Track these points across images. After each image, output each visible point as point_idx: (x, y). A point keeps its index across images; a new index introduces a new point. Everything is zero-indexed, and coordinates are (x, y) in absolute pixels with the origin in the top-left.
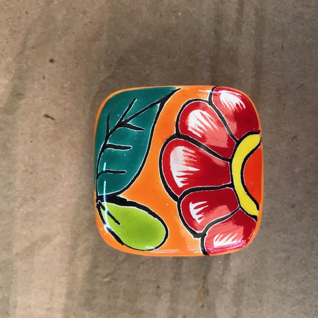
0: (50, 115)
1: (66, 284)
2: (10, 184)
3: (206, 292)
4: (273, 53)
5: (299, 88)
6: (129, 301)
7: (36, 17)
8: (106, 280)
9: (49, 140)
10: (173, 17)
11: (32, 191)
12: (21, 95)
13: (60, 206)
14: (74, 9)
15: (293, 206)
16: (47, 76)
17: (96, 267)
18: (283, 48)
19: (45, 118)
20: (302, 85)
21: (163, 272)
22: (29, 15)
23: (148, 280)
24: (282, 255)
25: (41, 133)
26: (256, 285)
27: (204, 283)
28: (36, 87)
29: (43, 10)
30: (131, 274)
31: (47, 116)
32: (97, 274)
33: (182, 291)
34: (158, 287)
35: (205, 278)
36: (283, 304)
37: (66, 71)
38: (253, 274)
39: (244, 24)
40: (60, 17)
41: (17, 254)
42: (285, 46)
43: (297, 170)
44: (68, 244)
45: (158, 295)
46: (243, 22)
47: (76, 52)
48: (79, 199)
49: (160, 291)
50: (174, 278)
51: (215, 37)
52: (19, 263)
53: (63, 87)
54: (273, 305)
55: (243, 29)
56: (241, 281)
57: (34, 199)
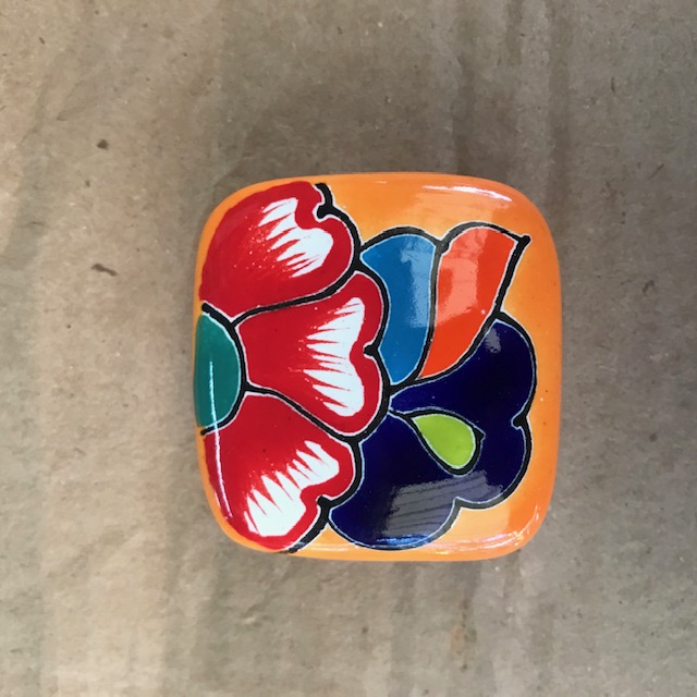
0: (105, 265)
1: (162, 634)
2: (25, 422)
3: (471, 636)
4: (593, 101)
5: (655, 174)
6: (304, 664)
7: (62, 50)
8: (250, 620)
9: (106, 320)
10: (367, 33)
11: (77, 436)
12: (39, 223)
13: (139, 464)
14: (145, 26)
15: (653, 438)
16: (94, 179)
17: (226, 594)
18: (613, 88)
19: (95, 272)
20: (659, 168)
21: (374, 597)
22: (47, 45)
23: (341, 616)
24: (635, 546)
25: (88, 306)
26: (580, 615)
27: (465, 616)
28: (72, 204)
29: (76, 33)
30: (303, 605)
31: (99, 268)
32: (229, 608)
33: (418, 637)
34: (365, 630)
35: (466, 605)
36: (642, 652)
37: (134, 166)
38: (573, 590)
39: (525, 40)
40: (116, 47)
41: (51, 575)
42: (617, 84)
43: (657, 358)
44: (162, 546)
45: (366, 648)
46: (523, 35)
47: (154, 122)
48: (181, 445)
49: (369, 639)
50: (399, 609)
51: (461, 72)
52: (57, 595)
53: (130, 202)
54: (618, 657)
55: (523, 51)
56: (546, 609)
57: (80, 452)
